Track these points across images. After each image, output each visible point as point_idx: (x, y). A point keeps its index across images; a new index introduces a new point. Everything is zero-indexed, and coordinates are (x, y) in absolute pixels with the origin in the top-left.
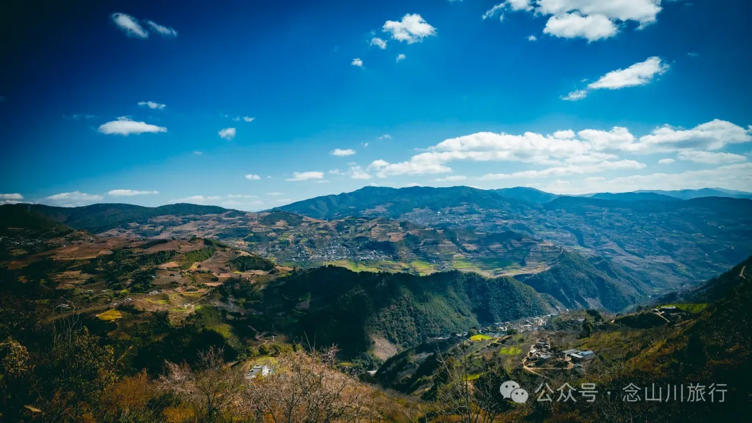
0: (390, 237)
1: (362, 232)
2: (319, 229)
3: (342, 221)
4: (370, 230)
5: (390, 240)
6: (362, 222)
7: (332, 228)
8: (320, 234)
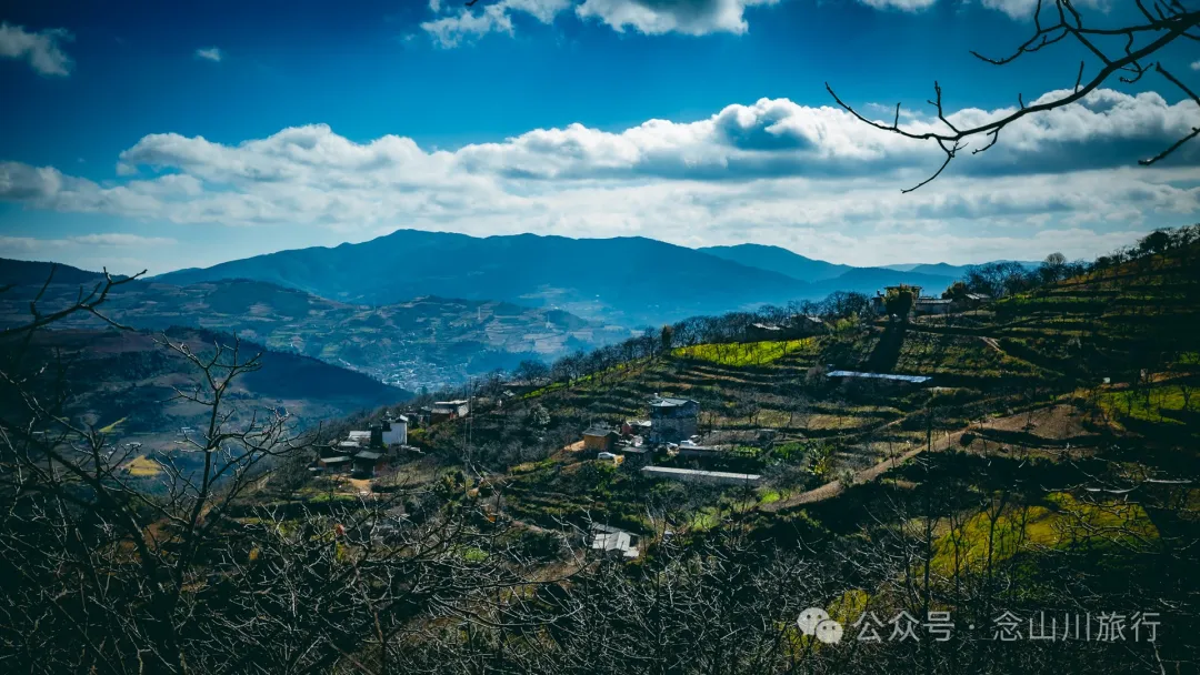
0: (533, 342)
1: (463, 331)
2: (357, 323)
3: (409, 306)
4: (481, 326)
5: (534, 349)
6: (457, 311)
7: (390, 323)
8: (363, 334)
